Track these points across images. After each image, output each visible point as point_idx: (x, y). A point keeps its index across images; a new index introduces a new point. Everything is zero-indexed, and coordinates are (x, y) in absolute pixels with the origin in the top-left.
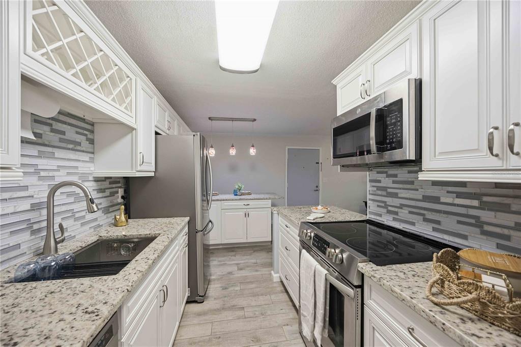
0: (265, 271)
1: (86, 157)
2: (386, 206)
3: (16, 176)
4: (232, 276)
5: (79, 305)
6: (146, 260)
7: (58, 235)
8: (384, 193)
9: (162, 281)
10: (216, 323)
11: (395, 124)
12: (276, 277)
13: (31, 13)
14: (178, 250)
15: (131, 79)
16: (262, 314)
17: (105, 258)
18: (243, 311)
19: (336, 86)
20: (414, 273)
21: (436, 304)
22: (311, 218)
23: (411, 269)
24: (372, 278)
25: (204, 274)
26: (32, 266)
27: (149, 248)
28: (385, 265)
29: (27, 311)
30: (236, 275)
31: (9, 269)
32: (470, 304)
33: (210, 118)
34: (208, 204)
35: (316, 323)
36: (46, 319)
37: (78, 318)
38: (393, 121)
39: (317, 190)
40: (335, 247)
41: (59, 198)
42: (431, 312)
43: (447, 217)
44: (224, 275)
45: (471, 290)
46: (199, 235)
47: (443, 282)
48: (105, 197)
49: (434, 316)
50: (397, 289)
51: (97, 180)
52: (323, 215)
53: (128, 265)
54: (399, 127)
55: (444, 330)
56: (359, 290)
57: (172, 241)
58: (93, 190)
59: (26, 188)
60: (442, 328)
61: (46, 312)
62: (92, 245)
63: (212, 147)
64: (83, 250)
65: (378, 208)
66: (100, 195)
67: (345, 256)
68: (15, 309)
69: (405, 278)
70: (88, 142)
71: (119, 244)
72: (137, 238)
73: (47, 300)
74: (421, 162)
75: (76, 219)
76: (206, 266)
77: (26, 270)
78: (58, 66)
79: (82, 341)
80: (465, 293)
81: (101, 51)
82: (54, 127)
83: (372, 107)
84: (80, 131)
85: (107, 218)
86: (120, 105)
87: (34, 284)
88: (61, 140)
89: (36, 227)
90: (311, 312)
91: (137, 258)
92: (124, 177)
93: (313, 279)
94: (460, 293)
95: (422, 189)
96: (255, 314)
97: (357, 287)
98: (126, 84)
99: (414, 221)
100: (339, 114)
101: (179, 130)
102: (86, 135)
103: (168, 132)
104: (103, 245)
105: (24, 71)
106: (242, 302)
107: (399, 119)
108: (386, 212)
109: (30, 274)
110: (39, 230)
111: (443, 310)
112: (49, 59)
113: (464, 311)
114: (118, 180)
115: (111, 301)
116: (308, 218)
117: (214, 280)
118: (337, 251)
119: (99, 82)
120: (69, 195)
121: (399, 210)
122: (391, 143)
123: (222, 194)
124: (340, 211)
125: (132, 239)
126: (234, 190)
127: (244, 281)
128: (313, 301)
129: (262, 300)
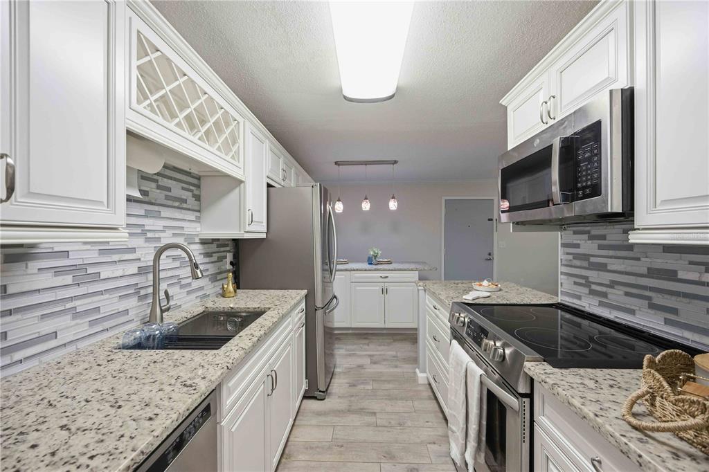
0: (407, 368)
1: (191, 216)
2: (588, 284)
3: (121, 238)
4: (363, 371)
5: (178, 377)
6: (251, 337)
7: (164, 303)
8: (585, 264)
9: (270, 364)
10: (339, 427)
11: (589, 160)
12: (422, 377)
13: (135, 63)
14: (292, 330)
15: (238, 123)
16: (400, 424)
17: (211, 332)
18: (374, 417)
19: (506, 107)
20: (612, 382)
21: (635, 428)
22: (469, 297)
23: (610, 377)
24: (543, 383)
25: (325, 364)
26: (138, 333)
27: (256, 323)
28: (566, 368)
29: (131, 377)
30: (369, 370)
31: (118, 336)
32: (692, 433)
33: (336, 163)
34: (331, 275)
35: (468, 443)
36: (147, 387)
37: (176, 390)
38: (587, 155)
39: (490, 259)
40: (495, 339)
41: (165, 262)
42: (623, 438)
43: (689, 303)
44: (351, 368)
45: (694, 412)
46: (319, 313)
47: (653, 398)
48: (212, 262)
49: (626, 444)
50: (577, 402)
51: (204, 242)
52: (488, 294)
53: (231, 341)
54: (596, 164)
55: (641, 465)
56: (527, 400)
57: (283, 317)
58: (200, 254)
59: (133, 250)
60: (638, 462)
61: (146, 381)
62: (198, 317)
63: (339, 200)
64: (188, 321)
65: (575, 286)
66: (207, 260)
67: (508, 351)
68: (122, 375)
69: (594, 388)
70: (194, 199)
71: (225, 317)
72: (245, 312)
73: (149, 369)
74: (634, 216)
75: (182, 287)
76: (329, 354)
77: (133, 338)
78: (161, 117)
79: (178, 413)
80: (686, 416)
81: (206, 93)
82: (160, 183)
83: (554, 137)
84: (186, 187)
85: (215, 287)
86: (227, 154)
87: (139, 352)
88: (167, 198)
89: (143, 292)
90: (461, 426)
91: (241, 333)
92: (233, 240)
93: (463, 381)
94: (678, 415)
95: (647, 257)
96: (390, 423)
97: (523, 395)
98: (233, 129)
99: (633, 307)
100: (510, 147)
101: (297, 181)
102: (191, 191)
103: (283, 183)
104: (208, 317)
105: (130, 127)
106: (374, 405)
107: (595, 152)
108: (587, 292)
109: (136, 342)
110: (146, 296)
111: (645, 438)
112: (153, 110)
113: (684, 443)
114: (227, 243)
115: (209, 377)
116: (464, 297)
117: (340, 373)
118: (498, 344)
119: (203, 130)
120: (175, 258)
121: (609, 290)
122: (584, 188)
123: (352, 262)
124: (518, 290)
125: (240, 312)
126: (369, 258)
127: (377, 379)
128: (464, 411)
129: (400, 406)
